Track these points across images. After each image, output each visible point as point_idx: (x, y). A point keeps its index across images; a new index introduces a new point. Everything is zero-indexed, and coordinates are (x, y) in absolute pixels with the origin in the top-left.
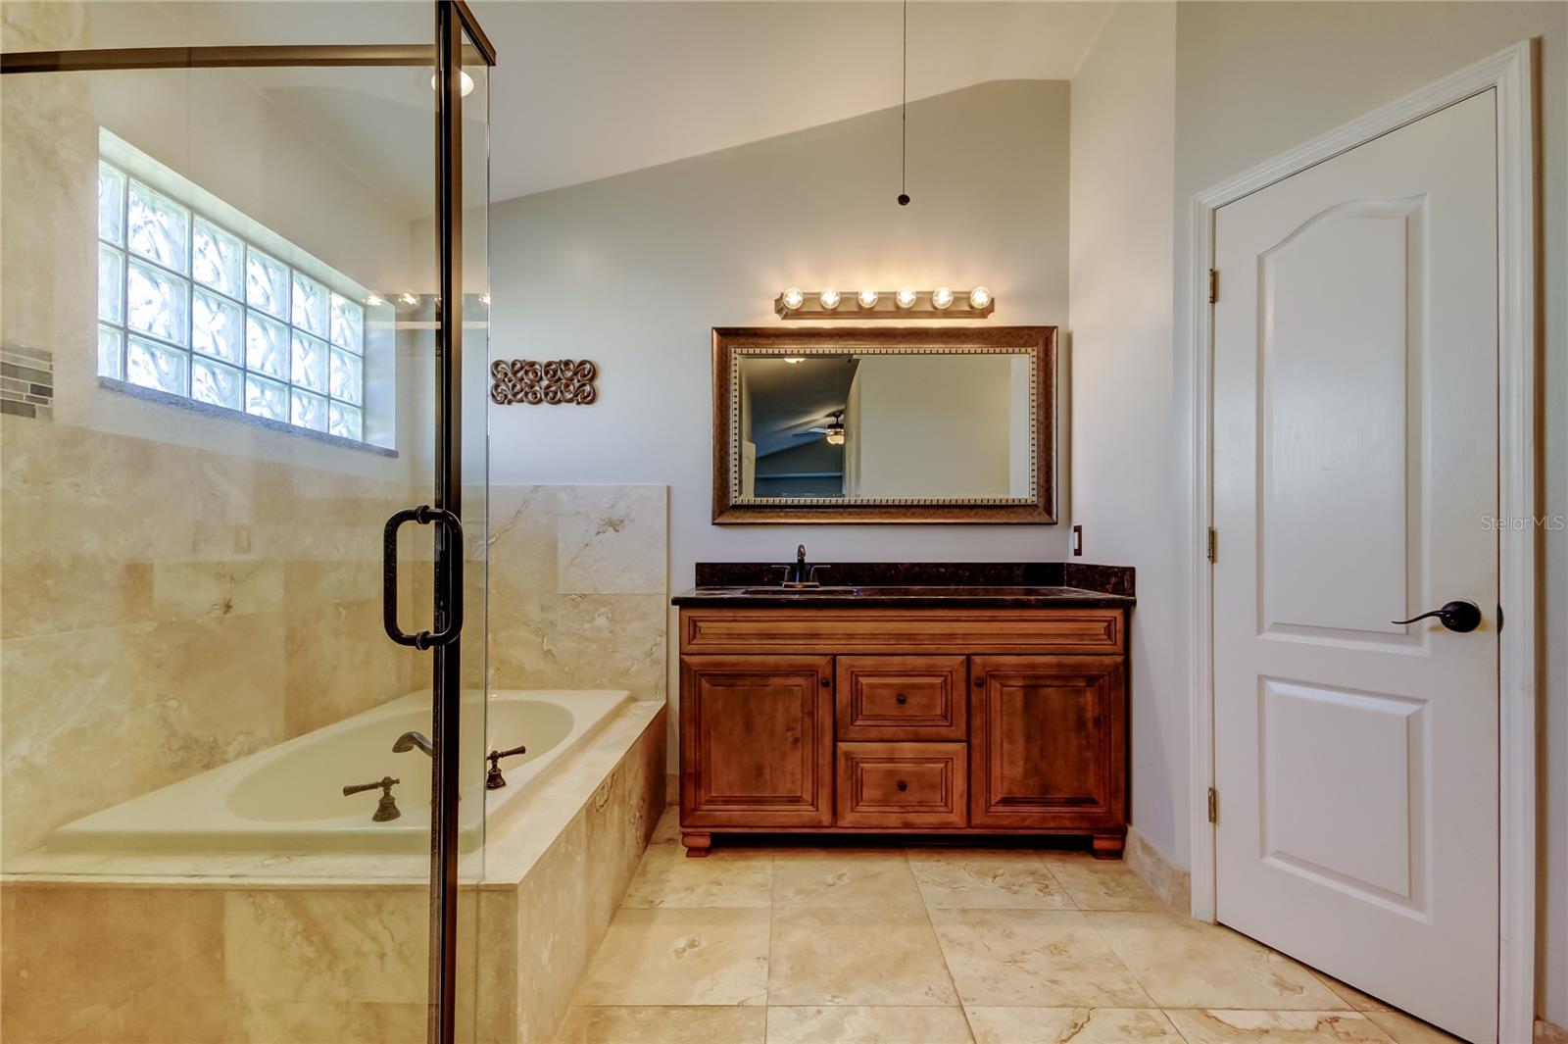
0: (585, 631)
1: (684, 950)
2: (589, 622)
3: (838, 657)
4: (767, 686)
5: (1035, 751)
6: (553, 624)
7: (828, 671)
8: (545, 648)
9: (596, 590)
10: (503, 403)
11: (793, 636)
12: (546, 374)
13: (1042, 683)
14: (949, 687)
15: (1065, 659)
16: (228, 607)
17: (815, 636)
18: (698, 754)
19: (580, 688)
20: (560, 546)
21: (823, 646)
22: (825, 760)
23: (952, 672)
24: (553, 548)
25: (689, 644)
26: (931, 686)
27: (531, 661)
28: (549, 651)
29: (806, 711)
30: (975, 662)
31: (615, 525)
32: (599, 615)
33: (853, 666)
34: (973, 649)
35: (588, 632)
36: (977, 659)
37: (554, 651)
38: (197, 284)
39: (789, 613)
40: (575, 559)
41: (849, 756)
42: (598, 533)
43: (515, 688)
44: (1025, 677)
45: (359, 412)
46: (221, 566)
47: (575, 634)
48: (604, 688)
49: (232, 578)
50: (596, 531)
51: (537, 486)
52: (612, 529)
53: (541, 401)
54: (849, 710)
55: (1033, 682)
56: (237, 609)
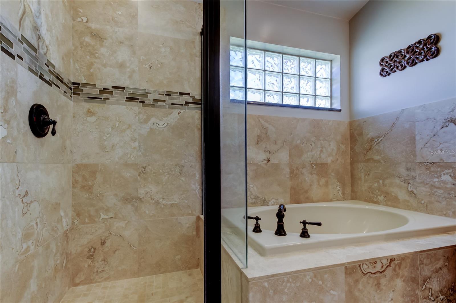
0: (434, 182)
2: (438, 178)
6: (414, 178)
8: (410, 189)
9: (442, 160)
10: (386, 76)
12: (408, 53)
16: (269, 161)
19: (433, 214)
20: (417, 138)
24: (413, 140)
27: (402, 195)
28: (412, 191)
31: (453, 121)
32: (444, 174)
35: (436, 183)
37: (415, 191)
38: (267, 71)
40: (426, 143)
42: (443, 127)
43: (393, 207)
45: (329, 98)
46: (266, 148)
47: (427, 184)
48: (449, 216)
49: (270, 152)
50: (441, 126)
51: (403, 110)
52: (451, 124)
53: (405, 67)
56: (271, 162)
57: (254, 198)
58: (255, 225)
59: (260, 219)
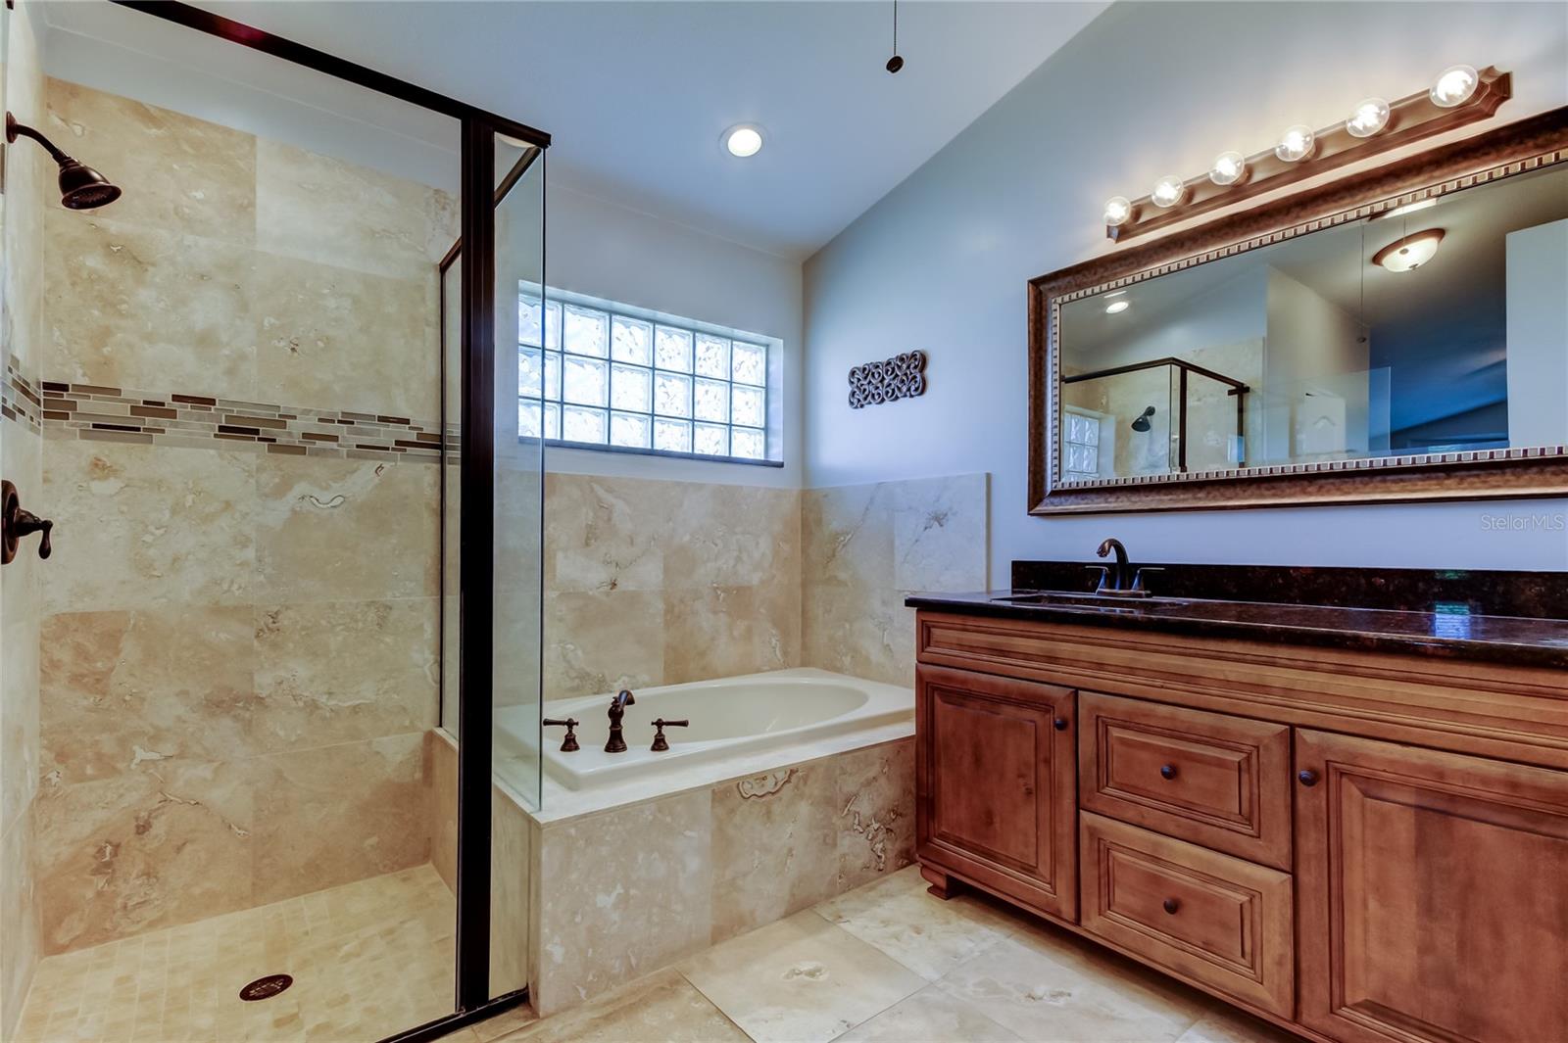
1: (801, 973)
3: (1080, 692)
4: (998, 714)
5: (1446, 940)
6: (891, 618)
7: (1067, 709)
8: (886, 642)
9: (924, 587)
10: (858, 407)
11: (1027, 657)
12: (887, 373)
13: (1463, 810)
14: (1254, 772)
15: (1524, 773)
16: (614, 585)
17: (1052, 659)
18: (930, 777)
20: (897, 543)
21: (1061, 672)
22: (1066, 828)
23: (1257, 748)
24: (891, 544)
25: (923, 651)
26: (1221, 764)
27: (875, 654)
28: (888, 645)
29: (1041, 756)
30: (1304, 741)
31: (939, 519)
33: (1098, 708)
34: (1296, 717)
36: (1310, 736)
37: (893, 647)
38: (614, 361)
39: (1021, 626)
40: (907, 555)
41: (1093, 832)
42: (926, 528)
43: (864, 677)
44: (1420, 790)
45: (763, 433)
46: (608, 556)
47: (906, 631)
49: (617, 564)
50: (924, 526)
51: (880, 484)
52: (936, 523)
53: (883, 400)
54: (1094, 769)
55: (1441, 805)
56: (622, 585)
57: (577, 677)
58: (566, 736)
59: (577, 724)
